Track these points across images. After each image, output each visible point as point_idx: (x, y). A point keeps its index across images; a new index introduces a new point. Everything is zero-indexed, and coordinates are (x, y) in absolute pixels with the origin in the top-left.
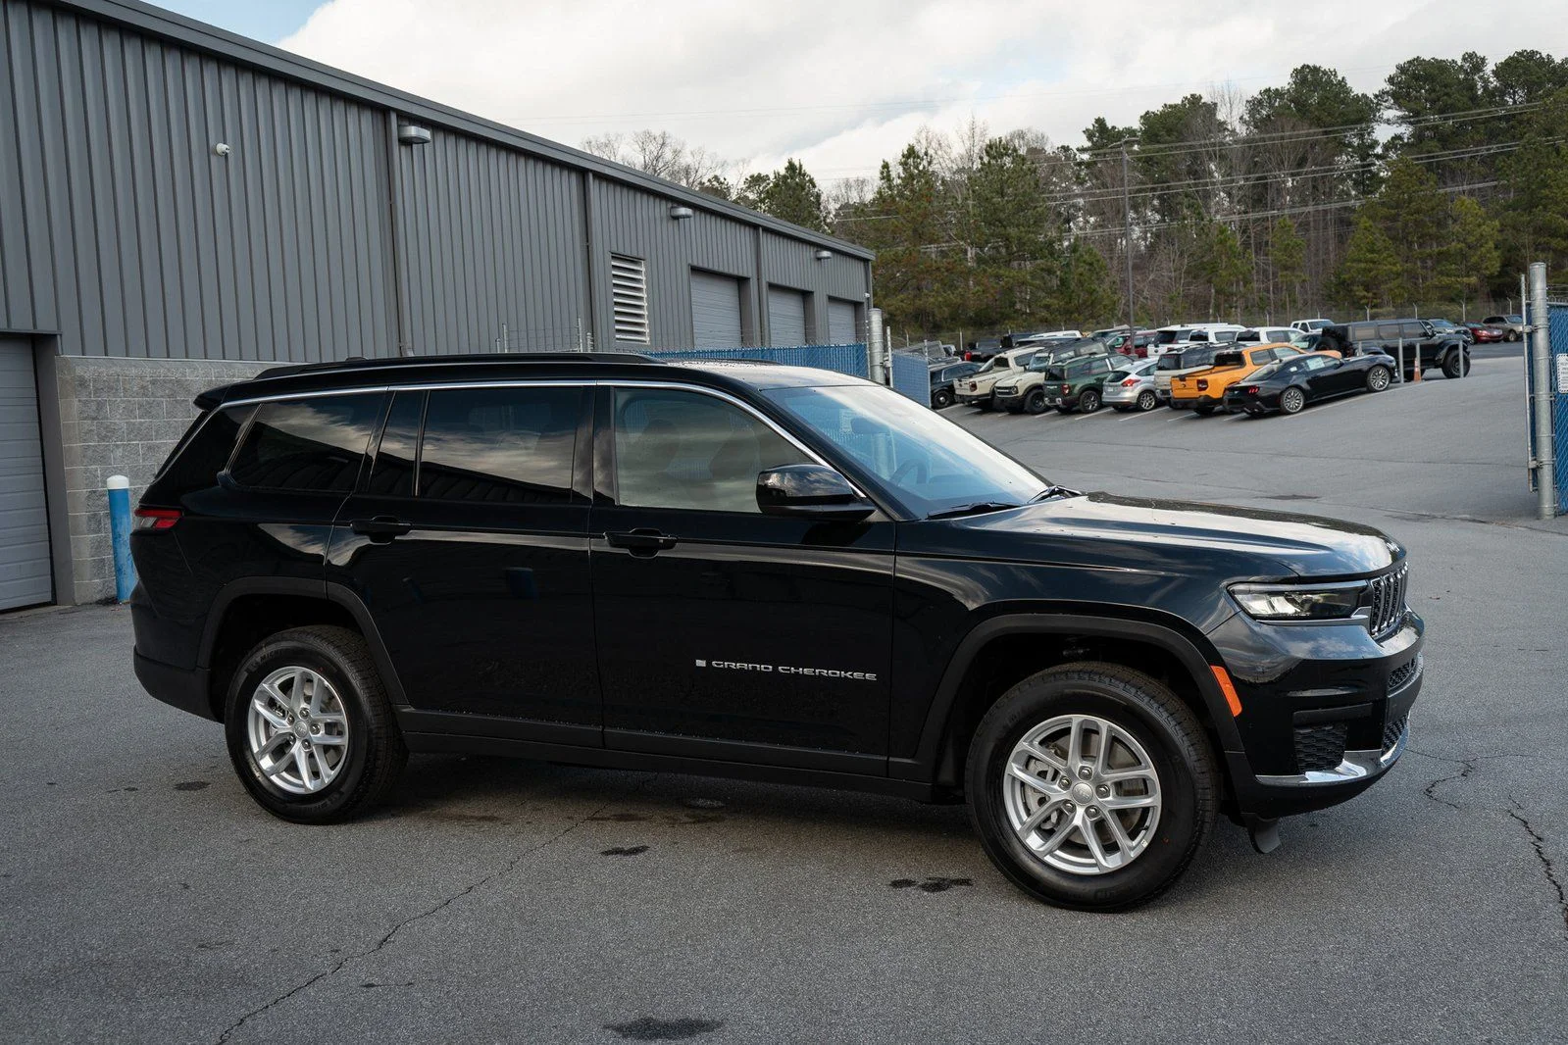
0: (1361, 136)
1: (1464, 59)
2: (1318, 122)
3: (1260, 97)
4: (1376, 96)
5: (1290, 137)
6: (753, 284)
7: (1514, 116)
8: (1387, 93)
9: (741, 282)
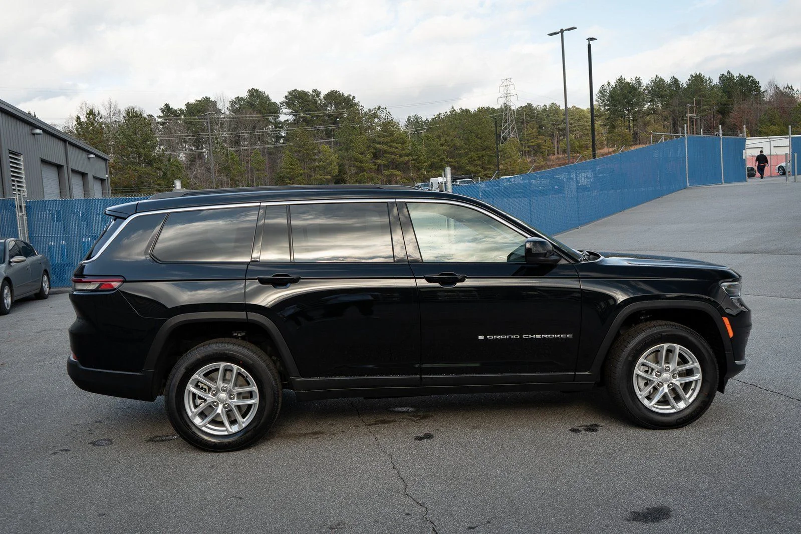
0: (275, 119)
1: (313, 91)
2: (260, 112)
3: (235, 100)
4: (281, 103)
5: (249, 117)
6: (65, 168)
7: (332, 115)
8: (285, 102)
9: (59, 167)
